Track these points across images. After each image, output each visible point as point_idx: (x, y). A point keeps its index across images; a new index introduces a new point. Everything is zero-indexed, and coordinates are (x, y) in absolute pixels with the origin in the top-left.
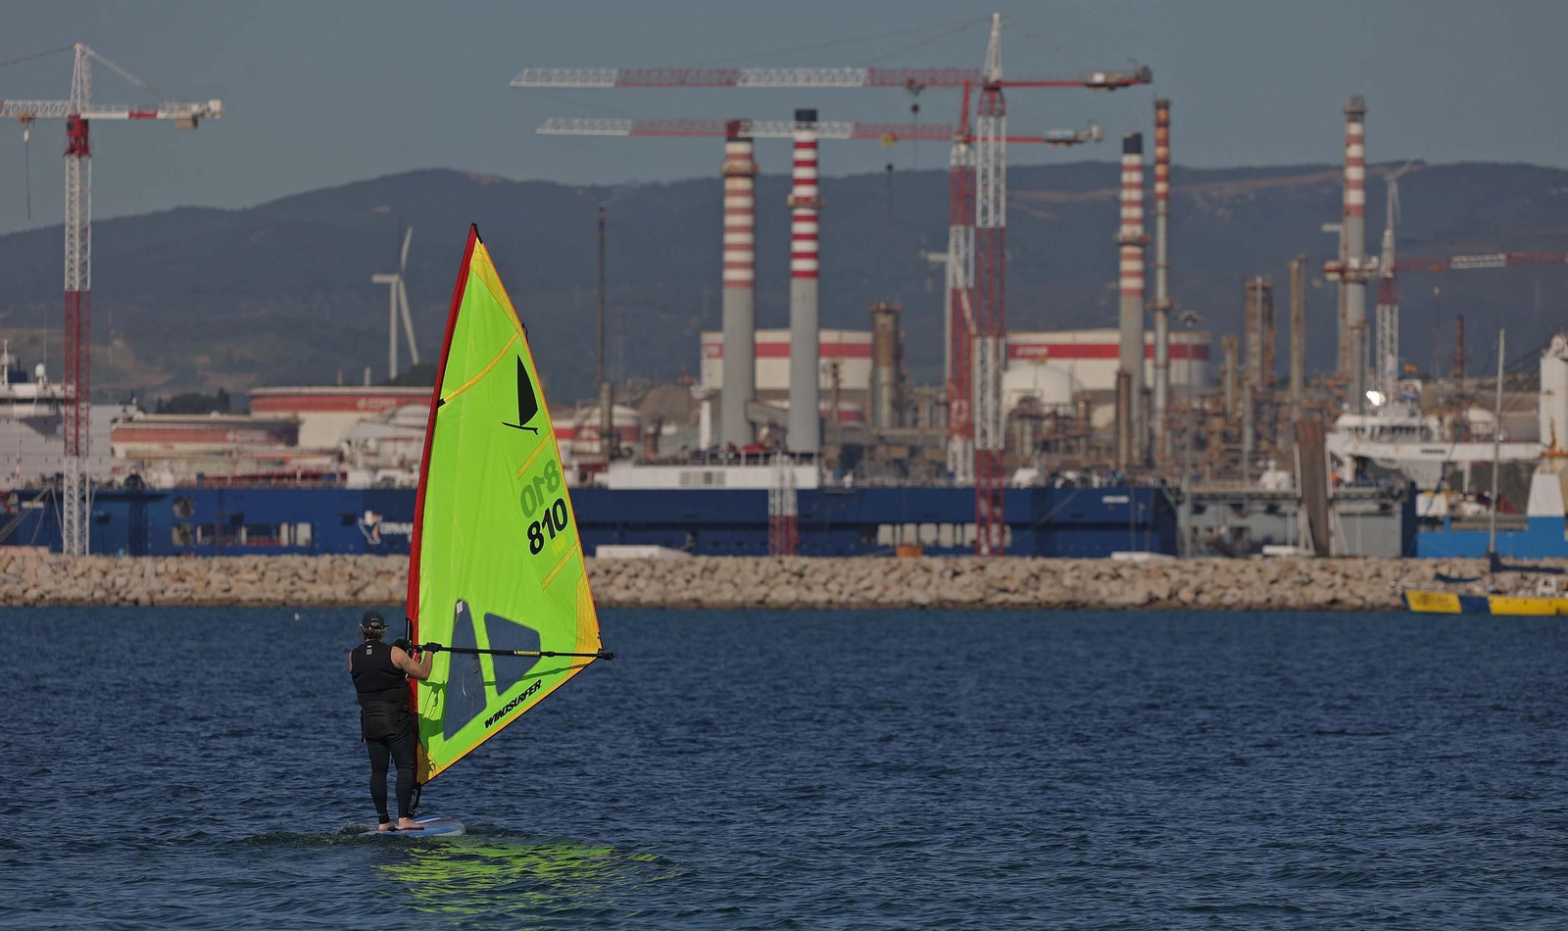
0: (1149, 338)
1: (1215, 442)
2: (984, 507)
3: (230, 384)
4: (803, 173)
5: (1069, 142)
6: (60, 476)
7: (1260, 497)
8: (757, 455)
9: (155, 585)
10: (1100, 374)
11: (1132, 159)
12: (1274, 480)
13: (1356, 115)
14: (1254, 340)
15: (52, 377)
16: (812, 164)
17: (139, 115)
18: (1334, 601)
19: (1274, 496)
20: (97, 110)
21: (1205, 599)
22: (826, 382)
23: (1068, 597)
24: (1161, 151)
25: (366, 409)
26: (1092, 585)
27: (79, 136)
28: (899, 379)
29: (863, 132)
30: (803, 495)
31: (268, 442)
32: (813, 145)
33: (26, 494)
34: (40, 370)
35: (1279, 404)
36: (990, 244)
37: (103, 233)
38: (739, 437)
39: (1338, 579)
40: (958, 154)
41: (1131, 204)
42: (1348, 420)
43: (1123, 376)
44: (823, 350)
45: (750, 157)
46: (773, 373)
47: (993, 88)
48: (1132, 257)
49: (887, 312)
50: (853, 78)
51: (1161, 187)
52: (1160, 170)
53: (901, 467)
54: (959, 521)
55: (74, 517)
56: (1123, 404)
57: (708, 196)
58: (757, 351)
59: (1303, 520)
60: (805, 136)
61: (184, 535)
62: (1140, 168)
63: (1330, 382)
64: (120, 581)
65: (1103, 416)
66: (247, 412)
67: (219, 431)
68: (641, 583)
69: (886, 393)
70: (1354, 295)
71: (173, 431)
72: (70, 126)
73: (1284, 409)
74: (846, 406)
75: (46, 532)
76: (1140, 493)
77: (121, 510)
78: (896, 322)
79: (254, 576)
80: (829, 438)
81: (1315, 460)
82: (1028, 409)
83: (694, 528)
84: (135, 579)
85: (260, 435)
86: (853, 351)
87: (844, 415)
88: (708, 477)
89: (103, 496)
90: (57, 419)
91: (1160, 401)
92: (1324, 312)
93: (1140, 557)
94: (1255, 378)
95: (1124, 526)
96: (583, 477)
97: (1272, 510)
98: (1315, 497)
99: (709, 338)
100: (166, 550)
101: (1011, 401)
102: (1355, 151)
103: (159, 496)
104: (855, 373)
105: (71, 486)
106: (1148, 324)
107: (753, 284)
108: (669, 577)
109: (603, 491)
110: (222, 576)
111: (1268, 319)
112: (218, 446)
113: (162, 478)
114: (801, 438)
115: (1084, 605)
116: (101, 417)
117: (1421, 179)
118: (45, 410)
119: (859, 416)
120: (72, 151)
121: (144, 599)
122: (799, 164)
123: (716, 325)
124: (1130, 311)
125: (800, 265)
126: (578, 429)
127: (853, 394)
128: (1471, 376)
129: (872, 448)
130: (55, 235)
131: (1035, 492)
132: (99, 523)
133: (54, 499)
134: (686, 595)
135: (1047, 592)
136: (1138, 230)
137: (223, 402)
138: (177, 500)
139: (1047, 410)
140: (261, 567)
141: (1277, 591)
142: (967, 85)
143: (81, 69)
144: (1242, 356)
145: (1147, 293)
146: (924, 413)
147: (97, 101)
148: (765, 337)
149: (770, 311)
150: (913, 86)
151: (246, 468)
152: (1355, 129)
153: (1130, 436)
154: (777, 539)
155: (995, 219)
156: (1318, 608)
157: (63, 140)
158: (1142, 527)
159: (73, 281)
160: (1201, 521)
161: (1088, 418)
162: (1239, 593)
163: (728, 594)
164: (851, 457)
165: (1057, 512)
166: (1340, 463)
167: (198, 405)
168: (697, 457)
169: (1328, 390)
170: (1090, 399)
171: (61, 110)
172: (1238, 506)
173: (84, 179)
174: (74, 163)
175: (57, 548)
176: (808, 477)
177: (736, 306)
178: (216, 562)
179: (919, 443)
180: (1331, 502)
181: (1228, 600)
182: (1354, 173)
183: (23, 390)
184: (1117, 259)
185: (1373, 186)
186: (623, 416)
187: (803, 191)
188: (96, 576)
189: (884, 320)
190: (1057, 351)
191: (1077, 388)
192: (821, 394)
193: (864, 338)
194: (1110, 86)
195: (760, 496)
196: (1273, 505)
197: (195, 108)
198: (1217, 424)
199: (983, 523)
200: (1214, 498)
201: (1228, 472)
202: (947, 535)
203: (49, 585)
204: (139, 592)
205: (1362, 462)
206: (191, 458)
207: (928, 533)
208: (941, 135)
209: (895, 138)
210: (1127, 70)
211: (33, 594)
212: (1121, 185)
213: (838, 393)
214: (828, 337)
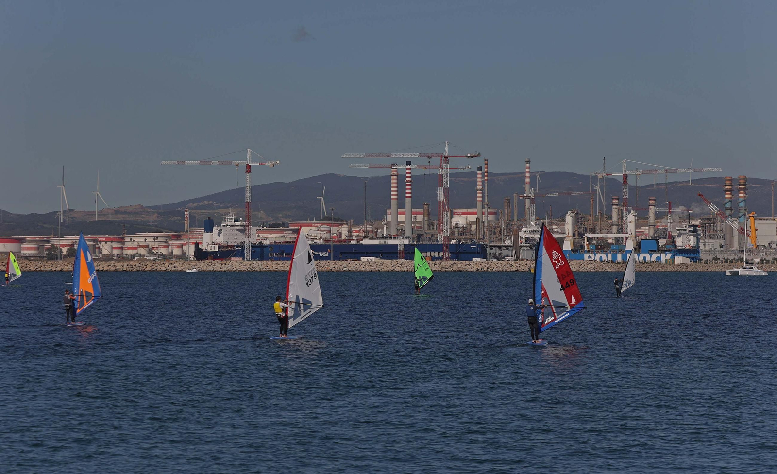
0: (483, 210)
1: (498, 233)
2: (445, 248)
3: (285, 220)
4: (408, 175)
5: (464, 169)
6: (244, 242)
7: (505, 246)
8: (395, 237)
9: (261, 267)
10: (473, 218)
11: (480, 172)
12: (508, 242)
13: (528, 162)
14: (506, 210)
15: (244, 220)
16: (410, 173)
17: (261, 164)
18: (517, 270)
19: (507, 246)
20: (252, 163)
21: (489, 270)
22: (413, 220)
23: (460, 269)
24: (486, 170)
25: (314, 226)
26: (465, 267)
27: (249, 168)
28: (429, 220)
29: (419, 167)
30: (405, 246)
31: (293, 234)
32: (410, 169)
33: (237, 246)
34: (241, 219)
35: (512, 225)
36: (446, 191)
37: (254, 188)
38: (393, 233)
39: (518, 265)
40: (439, 171)
41: (479, 181)
42: (524, 229)
43: (478, 219)
44: (412, 213)
45: (397, 171)
46: (402, 218)
47: (446, 158)
48: (479, 193)
49: (426, 205)
50: (416, 155)
51: (486, 178)
52: (486, 174)
53: (430, 239)
54: (439, 252)
55: (248, 252)
56: (478, 225)
57: (388, 179)
58: (398, 213)
59: (514, 251)
60: (408, 167)
61: (271, 255)
62: (481, 174)
63: (523, 220)
64: (254, 266)
65: (474, 227)
66: (288, 227)
67: (282, 231)
68: (367, 266)
69: (426, 223)
70: (528, 201)
71: (272, 231)
72: (246, 166)
73: (513, 226)
74: (418, 225)
75: (242, 254)
76: (478, 245)
77: (258, 250)
78: (428, 207)
79: (282, 265)
80: (414, 232)
81: (516, 238)
82: (457, 226)
83: (382, 253)
84: (257, 266)
85: (291, 232)
86: (419, 213)
87: (417, 227)
88: (385, 242)
89: (254, 246)
90: (245, 230)
91: (486, 224)
92: (522, 204)
93: (479, 260)
94: (506, 219)
95: (475, 252)
96: (358, 242)
97: (507, 249)
98: (516, 246)
99: (388, 211)
100: (268, 259)
101: (453, 224)
102: (528, 170)
103: (266, 246)
104: (420, 218)
105: (247, 243)
106: (483, 208)
107: (397, 199)
108: (373, 265)
109: (362, 244)
110: (276, 265)
111: (509, 206)
112: (282, 235)
113: (267, 243)
114: (408, 233)
115: (463, 271)
116: (254, 229)
117: (544, 175)
118: (242, 228)
119: (421, 227)
120: (247, 172)
121: (259, 270)
122: (407, 173)
123: (390, 208)
124: (479, 204)
125: (407, 195)
126: (360, 230)
127: (419, 223)
128: (553, 219)
129: (423, 235)
130: (243, 190)
131: (455, 245)
132: (253, 253)
133: (243, 247)
134: (376, 269)
135: (455, 268)
136: (481, 187)
137: (283, 225)
138: (270, 247)
139: (461, 226)
140: (284, 263)
141: (505, 268)
142: (441, 157)
143: (249, 154)
144: (504, 215)
145: (483, 201)
146: (435, 227)
147: (252, 161)
148: (400, 210)
149: (401, 205)
150: (429, 157)
151: (288, 240)
152: (528, 165)
153: (479, 232)
154: (400, 256)
155: (447, 186)
156: (513, 272)
157: (245, 169)
158: (479, 253)
159: (247, 200)
160: (492, 251)
161: (470, 228)
162: (497, 268)
163: (385, 269)
164: (419, 237)
165: (461, 249)
166: (523, 239)
167: (278, 226)
168: (383, 237)
169: (522, 222)
170: (470, 224)
171: (244, 163)
172: (500, 248)
173: (249, 178)
174: (247, 174)
175: (244, 258)
176: (406, 242)
177: (394, 204)
178: (274, 262)
179: (434, 233)
180: (520, 247)
181: (494, 270)
182: (528, 175)
183: (237, 223)
184: (477, 193)
185: (533, 177)
186: (369, 228)
187: (408, 179)
188: (248, 265)
189: (425, 207)
190: (464, 213)
191: (468, 221)
192: (412, 223)
193: (422, 210)
194: (472, 157)
195: (397, 246)
196: (507, 248)
197: (274, 162)
198: (498, 229)
199: (444, 252)
200: (495, 246)
201: (500, 240)
202: (437, 254)
203: (238, 267)
204: (258, 269)
205: (527, 238)
206: (276, 237)
207: (433, 254)
208: (435, 167)
209: (426, 168)
210: (475, 154)
211: (235, 269)
212: (477, 178)
213: (416, 222)
214: (414, 210)
